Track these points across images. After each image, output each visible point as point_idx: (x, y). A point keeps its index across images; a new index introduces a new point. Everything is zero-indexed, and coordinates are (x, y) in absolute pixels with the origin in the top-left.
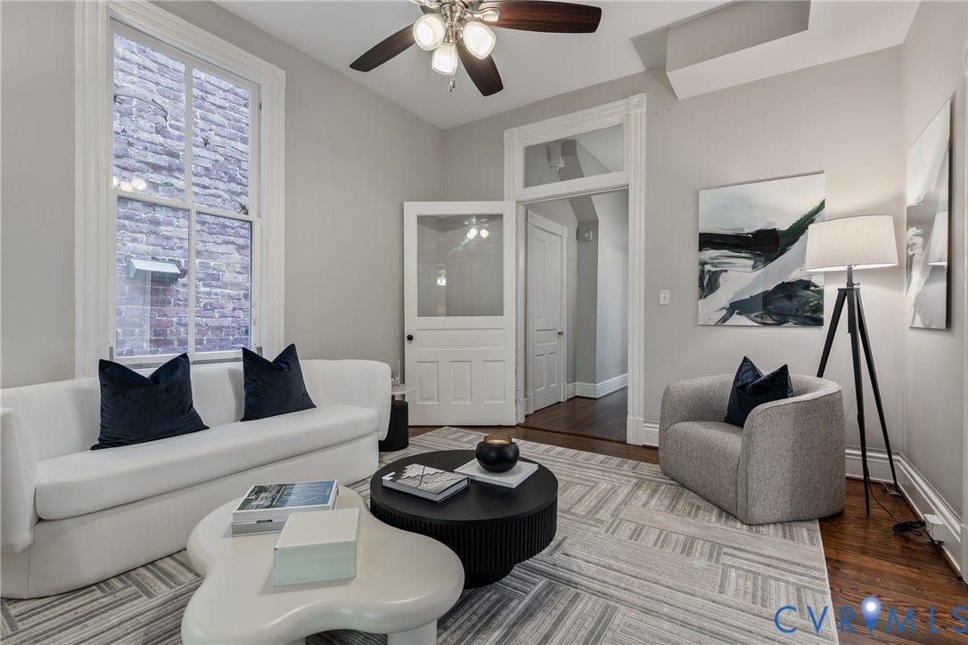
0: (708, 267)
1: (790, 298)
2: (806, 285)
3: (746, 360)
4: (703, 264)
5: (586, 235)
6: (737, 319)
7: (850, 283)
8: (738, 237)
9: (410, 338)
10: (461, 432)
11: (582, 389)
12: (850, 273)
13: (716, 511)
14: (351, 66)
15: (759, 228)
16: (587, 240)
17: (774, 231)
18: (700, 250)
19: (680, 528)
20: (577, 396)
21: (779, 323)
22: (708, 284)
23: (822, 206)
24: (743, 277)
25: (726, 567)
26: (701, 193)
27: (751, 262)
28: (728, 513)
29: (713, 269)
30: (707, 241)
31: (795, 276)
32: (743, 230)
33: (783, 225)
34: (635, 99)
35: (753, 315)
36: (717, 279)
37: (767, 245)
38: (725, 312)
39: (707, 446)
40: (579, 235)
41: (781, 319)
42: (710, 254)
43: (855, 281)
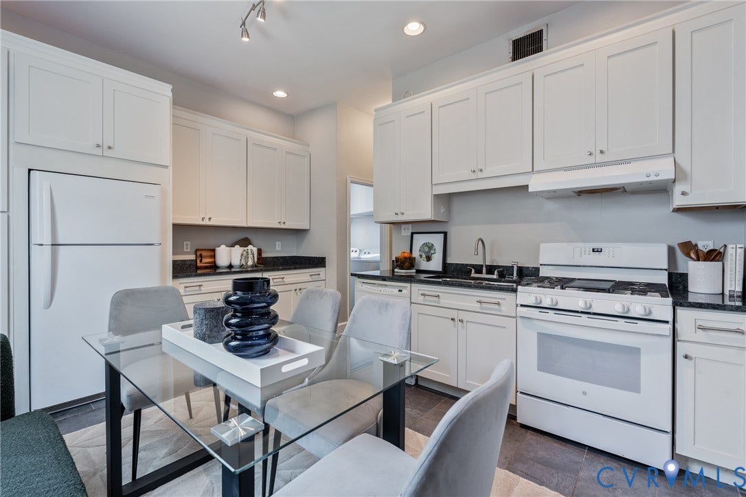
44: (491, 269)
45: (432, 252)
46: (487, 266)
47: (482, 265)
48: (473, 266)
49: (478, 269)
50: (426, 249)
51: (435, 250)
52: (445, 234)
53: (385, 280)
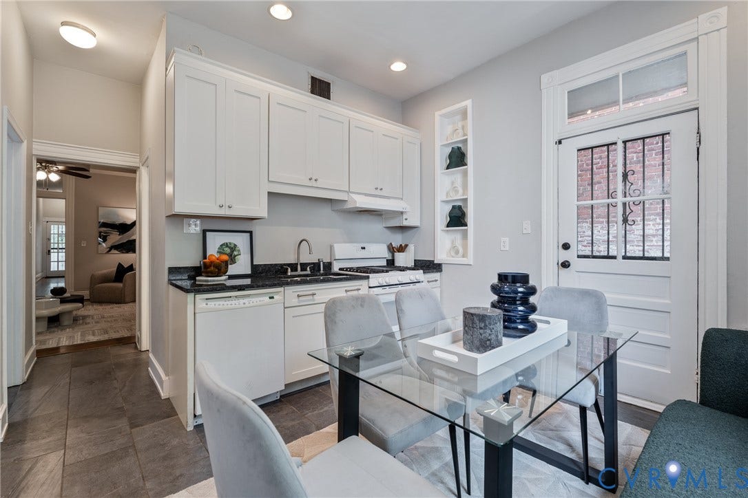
0: (103, 233)
1: (129, 244)
3: (119, 263)
4: (100, 232)
6: (113, 251)
8: (113, 224)
15: (120, 222)
17: (125, 223)
18: (99, 228)
21: (127, 252)
24: (115, 238)
26: (100, 208)
27: (118, 233)
29: (105, 234)
30: (102, 225)
31: (130, 238)
32: (115, 222)
33: (128, 223)
35: (119, 250)
36: (106, 238)
38: (109, 249)
42: (103, 229)
44: (304, 266)
45: (235, 253)
46: (301, 264)
47: (297, 264)
48: (289, 265)
49: (294, 267)
50: (227, 250)
51: (239, 251)
52: (251, 233)
53: (244, 290)
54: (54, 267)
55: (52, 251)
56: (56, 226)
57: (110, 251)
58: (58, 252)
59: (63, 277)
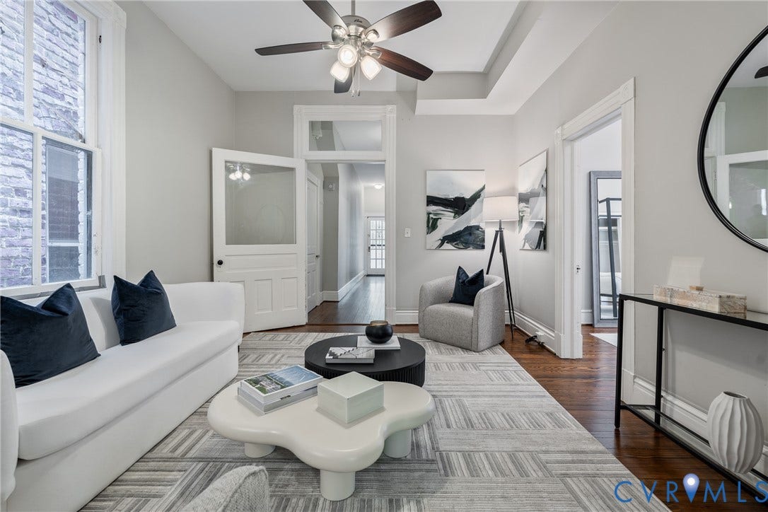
0: (431, 216)
1: (470, 234)
2: (478, 228)
3: (460, 267)
4: (429, 214)
5: (331, 186)
6: (447, 246)
7: (500, 228)
8: (446, 199)
9: (220, 263)
10: (271, 335)
11: (328, 296)
12: (500, 223)
13: (460, 349)
14: (256, 50)
15: (456, 196)
16: (331, 190)
17: (463, 198)
18: (427, 205)
19: (454, 360)
20: (324, 301)
21: (466, 248)
22: (432, 225)
23: (484, 188)
24: (449, 223)
25: (486, 371)
26: (427, 172)
27: (453, 214)
28: (467, 349)
29: (434, 217)
30: (431, 201)
31: (473, 223)
32: (449, 196)
33: (468, 196)
34: (390, 107)
35: (454, 244)
36: (436, 223)
37: (460, 205)
38: (440, 241)
39: (453, 316)
40: (325, 186)
41: (466, 245)
42: (433, 208)
43: (502, 227)
54: (373, 266)
55: (371, 247)
56: (374, 221)
57: (442, 244)
58: (376, 249)
59: (384, 276)
